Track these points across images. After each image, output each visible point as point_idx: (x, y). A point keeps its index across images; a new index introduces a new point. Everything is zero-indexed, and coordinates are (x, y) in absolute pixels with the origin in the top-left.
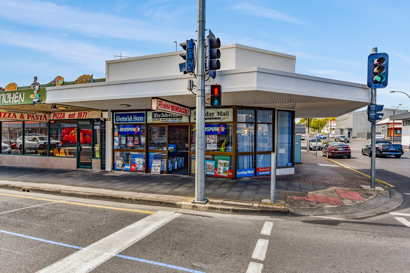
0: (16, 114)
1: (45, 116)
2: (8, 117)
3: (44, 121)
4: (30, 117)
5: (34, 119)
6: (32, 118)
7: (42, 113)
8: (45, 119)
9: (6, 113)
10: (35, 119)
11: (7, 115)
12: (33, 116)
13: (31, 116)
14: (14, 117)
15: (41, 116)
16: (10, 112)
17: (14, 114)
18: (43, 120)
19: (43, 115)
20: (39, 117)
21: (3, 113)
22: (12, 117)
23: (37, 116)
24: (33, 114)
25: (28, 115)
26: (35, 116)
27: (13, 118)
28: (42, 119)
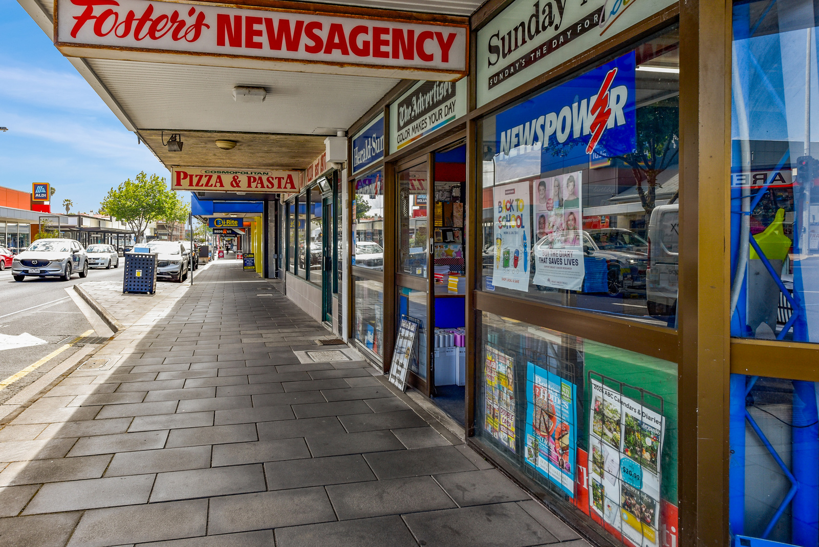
0: (223, 177)
1: (290, 177)
2: (207, 185)
3: (289, 190)
4: (255, 181)
5: (263, 186)
6: (259, 185)
7: (284, 170)
8: (289, 186)
9: (201, 177)
10: (266, 186)
11: (204, 181)
12: (260, 178)
13: (255, 179)
14: (218, 184)
15: (279, 179)
16: (211, 174)
17: (219, 177)
18: (285, 188)
19: (284, 174)
20: (275, 182)
21: (196, 176)
22: (214, 185)
23: (270, 179)
24: (260, 175)
25: (249, 178)
26: (264, 178)
27: (215, 186)
28: (283, 186)
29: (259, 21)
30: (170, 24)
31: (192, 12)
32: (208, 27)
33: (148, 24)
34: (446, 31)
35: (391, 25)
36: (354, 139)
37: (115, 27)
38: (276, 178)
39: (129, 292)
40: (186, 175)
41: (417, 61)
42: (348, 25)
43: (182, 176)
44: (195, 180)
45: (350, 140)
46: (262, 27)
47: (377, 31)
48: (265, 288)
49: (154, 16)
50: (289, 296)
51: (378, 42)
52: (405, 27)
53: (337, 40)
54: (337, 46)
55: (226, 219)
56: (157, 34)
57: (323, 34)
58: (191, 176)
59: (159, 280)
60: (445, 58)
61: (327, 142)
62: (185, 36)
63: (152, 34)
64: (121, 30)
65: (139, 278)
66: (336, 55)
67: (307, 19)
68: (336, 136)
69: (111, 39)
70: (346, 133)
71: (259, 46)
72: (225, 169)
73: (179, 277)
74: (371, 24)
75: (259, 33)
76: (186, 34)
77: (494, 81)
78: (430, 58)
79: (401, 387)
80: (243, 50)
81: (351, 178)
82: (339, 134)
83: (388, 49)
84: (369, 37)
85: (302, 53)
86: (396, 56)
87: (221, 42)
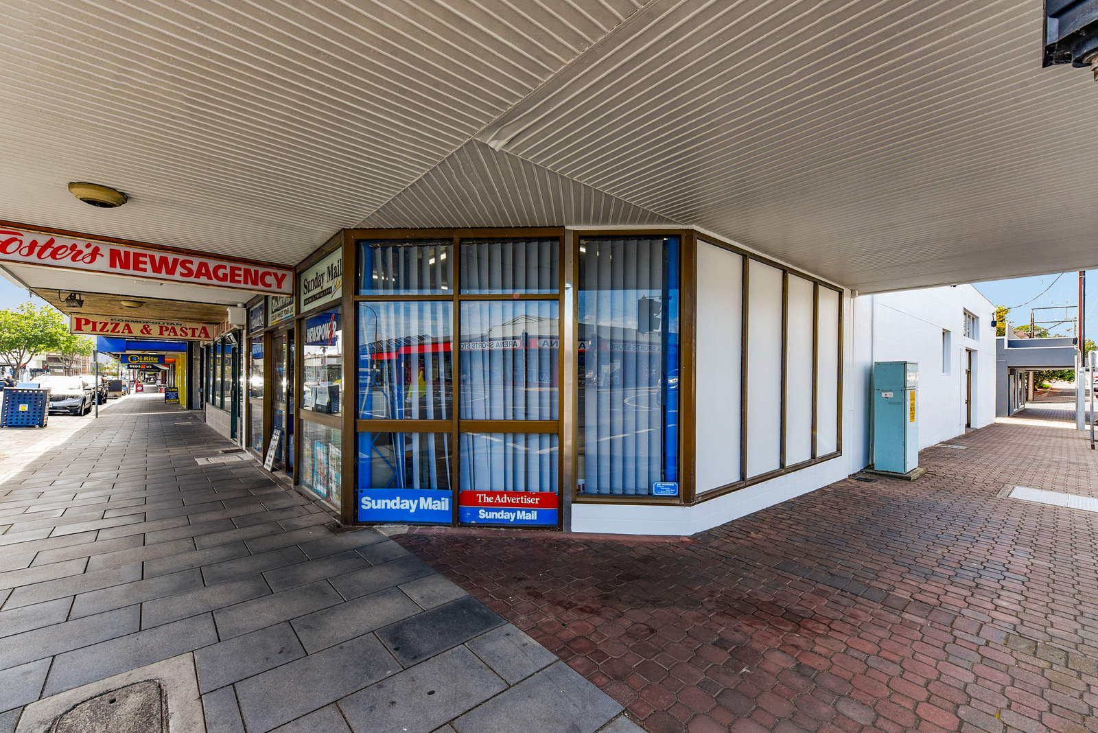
0: (132, 325)
1: (204, 328)
2: (113, 331)
3: (203, 338)
4: (167, 329)
5: (176, 334)
6: (172, 334)
7: (197, 323)
8: (203, 335)
9: (106, 324)
10: (179, 334)
11: (110, 327)
12: (173, 328)
14: (126, 331)
15: (194, 330)
16: (117, 322)
17: (127, 325)
18: (199, 336)
19: (199, 326)
20: (189, 332)
21: (100, 323)
22: (121, 331)
23: (184, 329)
24: (173, 325)
25: (161, 328)
26: (178, 329)
27: (123, 332)
28: (197, 335)
29: (145, 256)
30: (69, 251)
31: (88, 246)
32: (102, 256)
33: (49, 250)
34: (280, 273)
35: (243, 266)
36: (251, 310)
37: (19, 249)
38: (190, 329)
39: (9, 426)
40: (87, 322)
41: (260, 286)
42: (212, 264)
43: (83, 322)
44: (99, 327)
45: (248, 310)
46: (147, 260)
47: (233, 269)
48: (185, 417)
49: (55, 245)
50: (208, 423)
51: (233, 275)
52: (253, 269)
53: (203, 271)
54: (203, 275)
55: (143, 356)
56: (58, 257)
57: (194, 267)
58: (94, 324)
59: (51, 414)
60: (279, 286)
61: (229, 309)
62: (82, 259)
63: (53, 255)
64: (25, 251)
65: (23, 412)
66: (203, 279)
67: (181, 258)
68: (236, 306)
69: (16, 256)
70: (245, 306)
71: (145, 270)
72: (135, 319)
73: (79, 410)
74: (228, 265)
75: (145, 263)
76: (83, 258)
77: (307, 301)
78: (270, 286)
79: (269, 470)
80: (131, 271)
81: (249, 337)
82: (239, 305)
83: (242, 279)
84: (228, 271)
85: (177, 276)
86: (246, 282)
87: (113, 265)
